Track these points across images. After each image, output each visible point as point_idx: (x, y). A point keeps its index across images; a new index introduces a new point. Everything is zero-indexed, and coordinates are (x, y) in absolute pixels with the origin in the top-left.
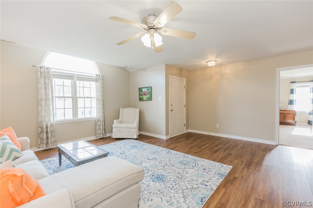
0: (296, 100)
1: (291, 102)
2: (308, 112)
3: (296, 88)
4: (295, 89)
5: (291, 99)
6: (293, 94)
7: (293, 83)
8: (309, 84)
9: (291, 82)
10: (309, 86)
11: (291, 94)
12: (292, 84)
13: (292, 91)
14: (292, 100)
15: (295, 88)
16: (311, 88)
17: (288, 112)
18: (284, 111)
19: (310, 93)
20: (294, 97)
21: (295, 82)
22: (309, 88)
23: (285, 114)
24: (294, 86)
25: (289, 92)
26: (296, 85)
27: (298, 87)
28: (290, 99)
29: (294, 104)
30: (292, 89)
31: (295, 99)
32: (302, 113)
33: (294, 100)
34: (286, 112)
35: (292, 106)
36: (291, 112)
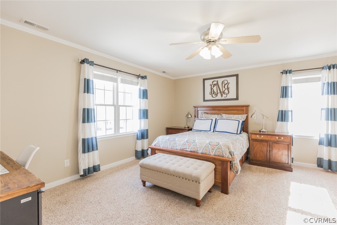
0: (292, 111)
1: (283, 116)
2: (317, 138)
3: (293, 85)
4: (291, 87)
5: (283, 110)
6: (285, 97)
7: (286, 73)
8: (320, 76)
9: (282, 73)
10: (319, 79)
11: (282, 98)
12: (284, 75)
13: (284, 92)
14: (285, 111)
15: (290, 85)
16: (324, 84)
17: (277, 138)
18: (269, 136)
19: (323, 94)
20: (289, 104)
21: (290, 72)
22: (320, 84)
23: (271, 143)
24: (289, 80)
25: (279, 92)
26: (293, 78)
27: (296, 82)
28: (281, 109)
29: (288, 121)
30: (285, 86)
31: (290, 109)
32: (305, 139)
33: (288, 111)
34: (273, 139)
35: (284, 123)
36: (282, 138)
